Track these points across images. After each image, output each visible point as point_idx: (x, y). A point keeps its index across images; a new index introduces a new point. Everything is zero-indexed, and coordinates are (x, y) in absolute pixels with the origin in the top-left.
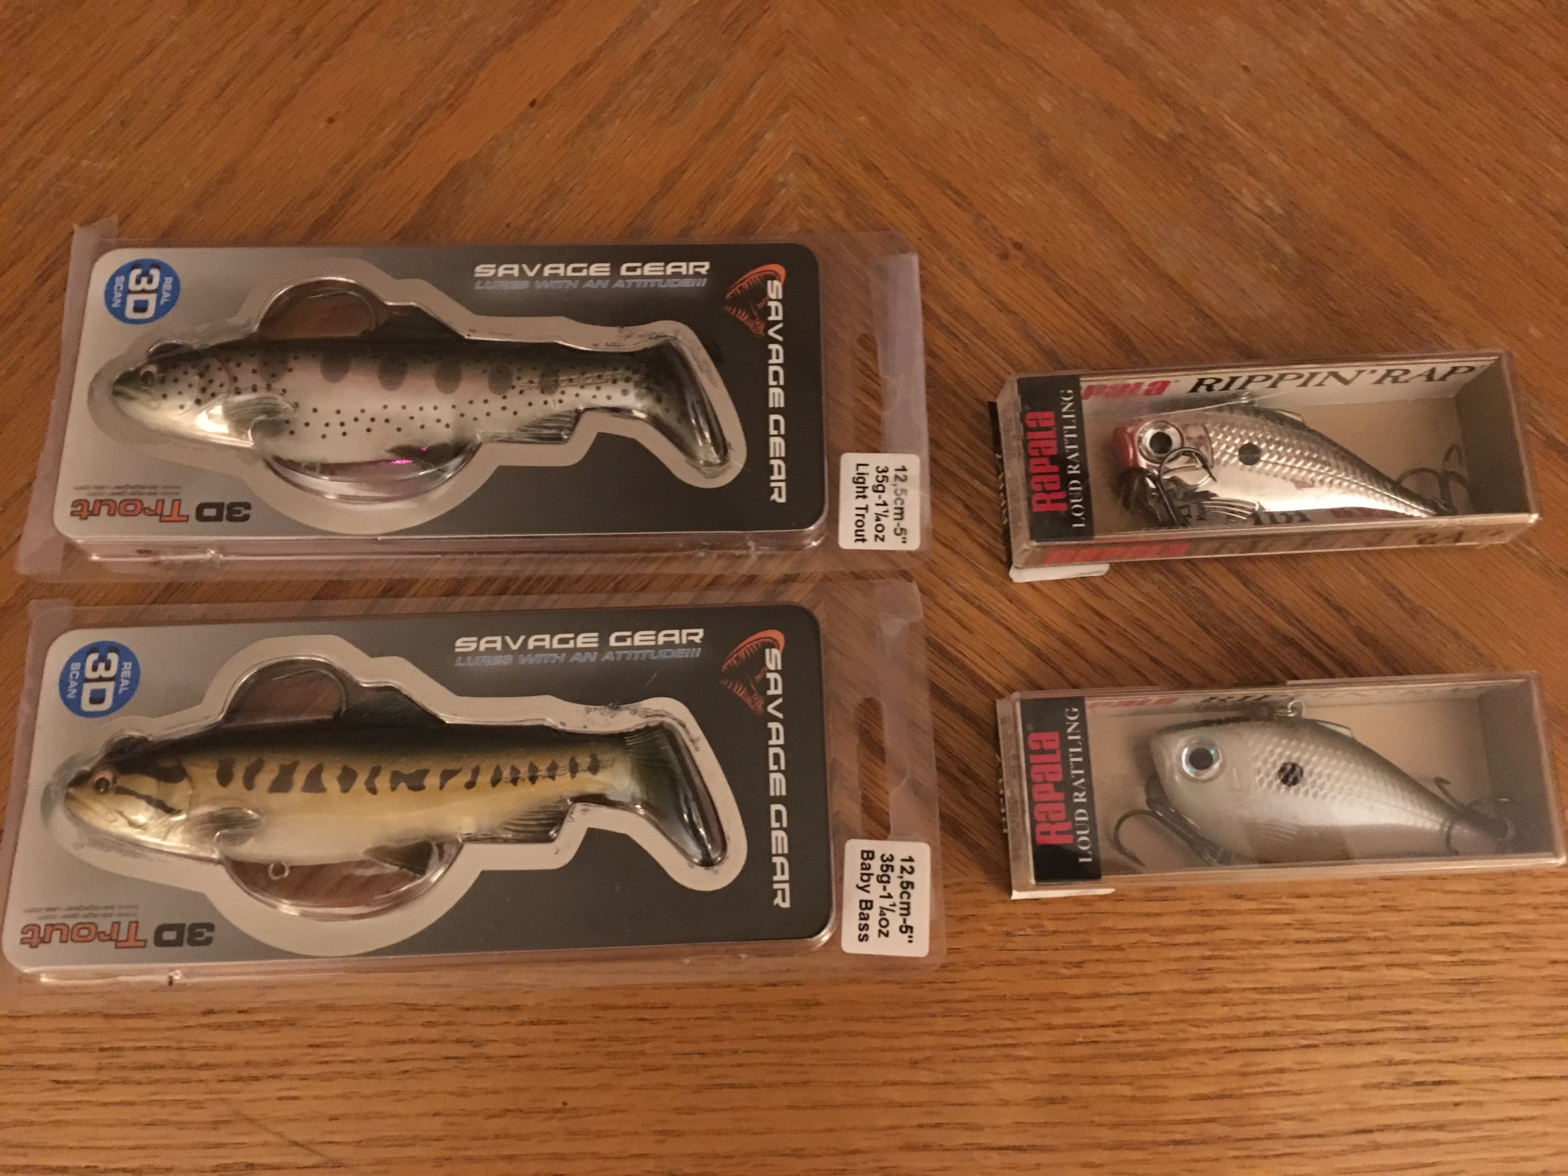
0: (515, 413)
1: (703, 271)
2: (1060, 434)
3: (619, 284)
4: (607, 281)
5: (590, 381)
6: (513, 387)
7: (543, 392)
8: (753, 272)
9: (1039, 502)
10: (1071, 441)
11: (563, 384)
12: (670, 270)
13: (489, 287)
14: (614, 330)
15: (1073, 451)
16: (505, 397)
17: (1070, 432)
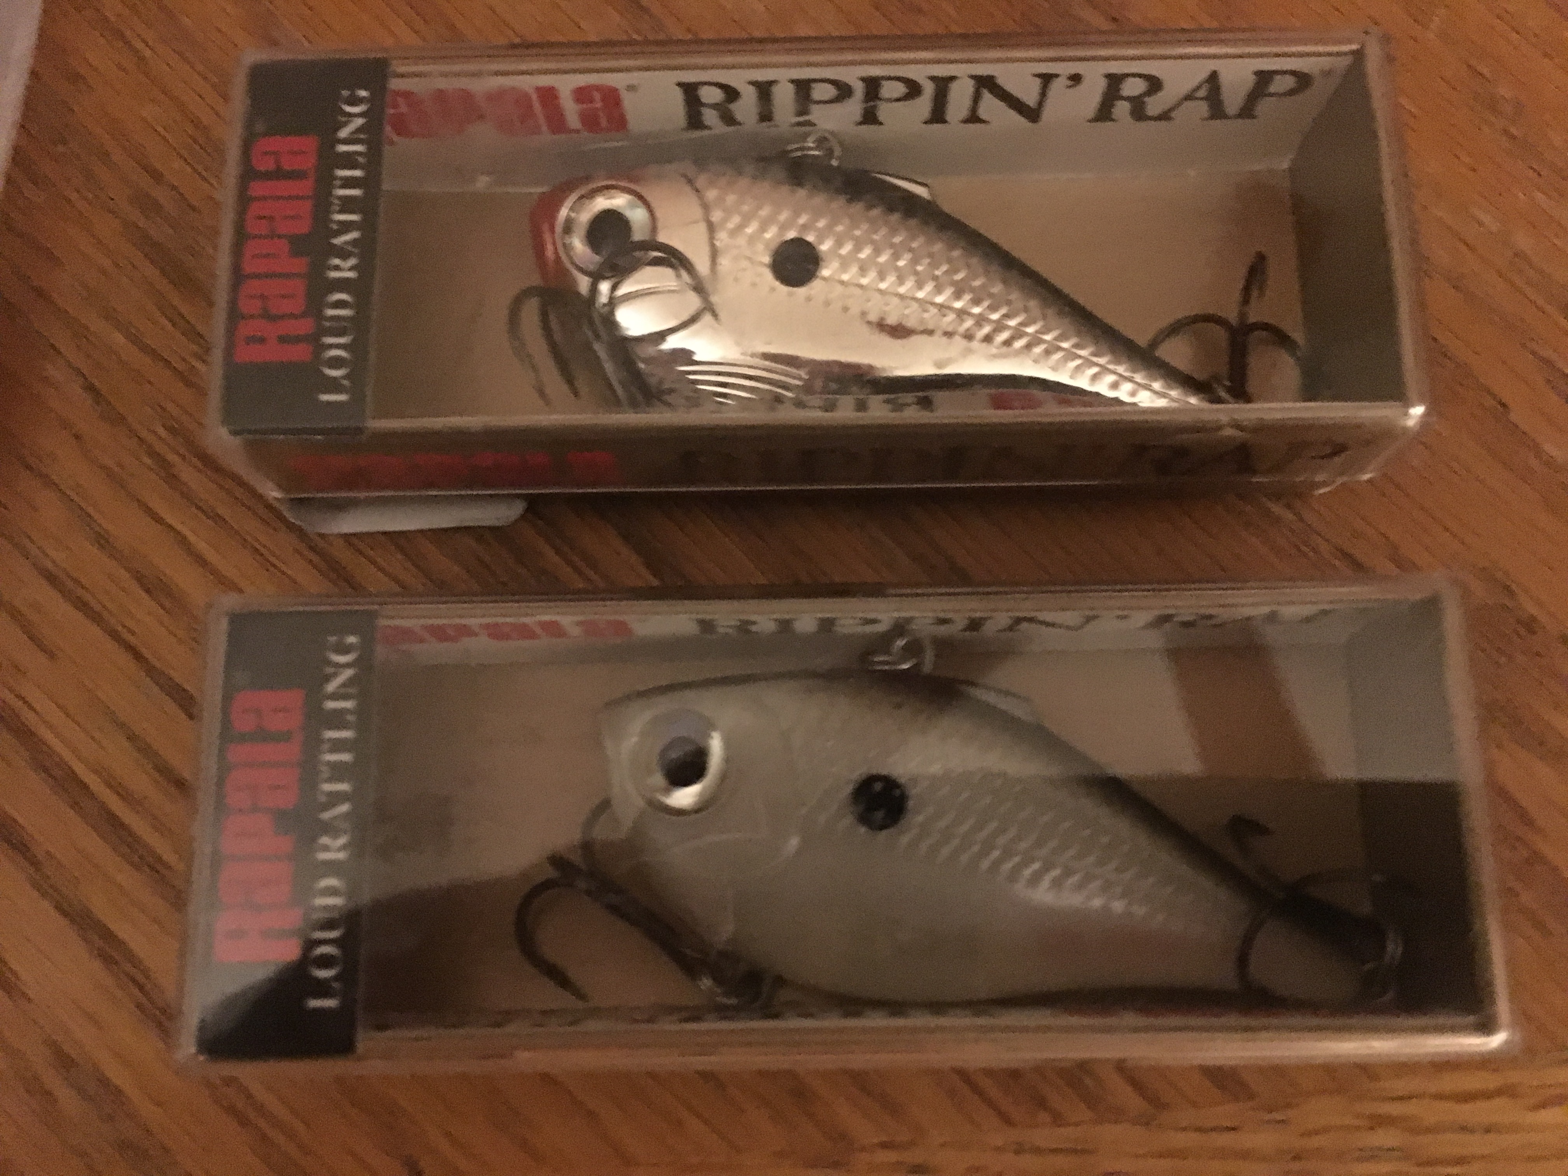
2: (326, 182)
9: (251, 340)
10: (347, 205)
15: (346, 227)
17: (349, 183)
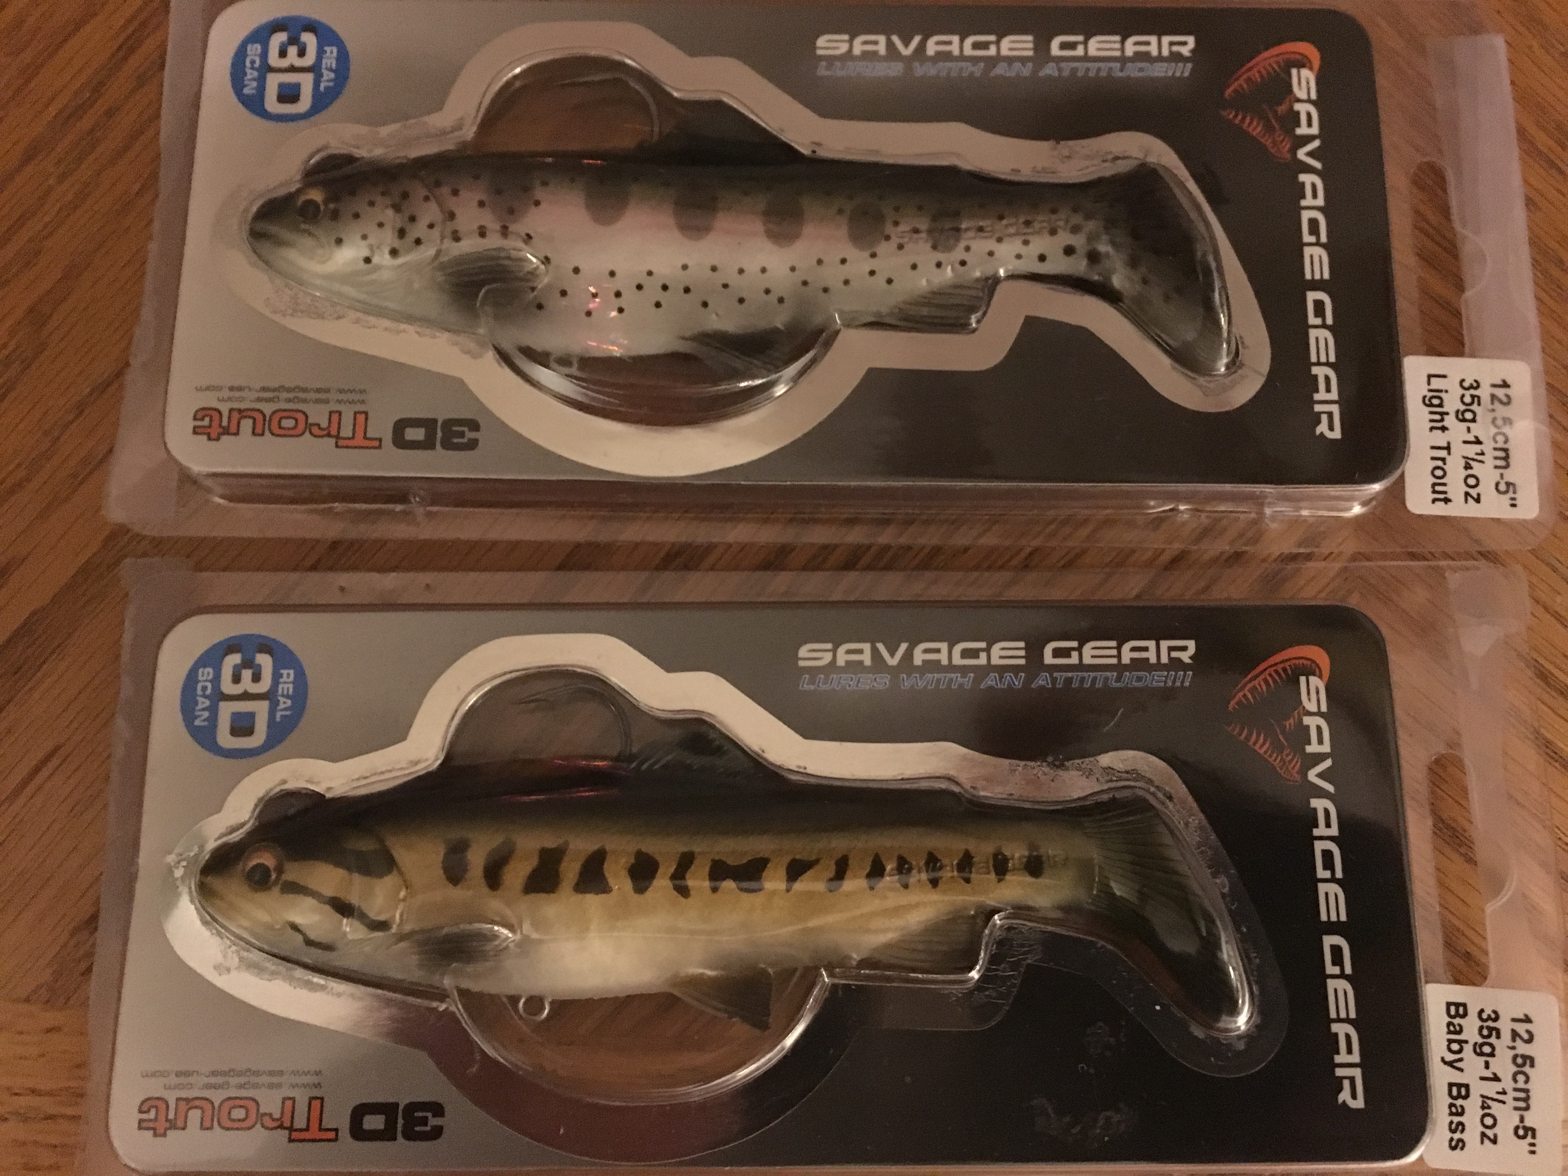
0: (890, 281)
1: (1185, 51)
3: (1049, 70)
4: (1030, 65)
5: (1012, 230)
6: (888, 238)
7: (934, 247)
8: (1266, 54)
11: (971, 234)
12: (1130, 48)
13: (839, 72)
14: (1044, 146)
16: (874, 255)
